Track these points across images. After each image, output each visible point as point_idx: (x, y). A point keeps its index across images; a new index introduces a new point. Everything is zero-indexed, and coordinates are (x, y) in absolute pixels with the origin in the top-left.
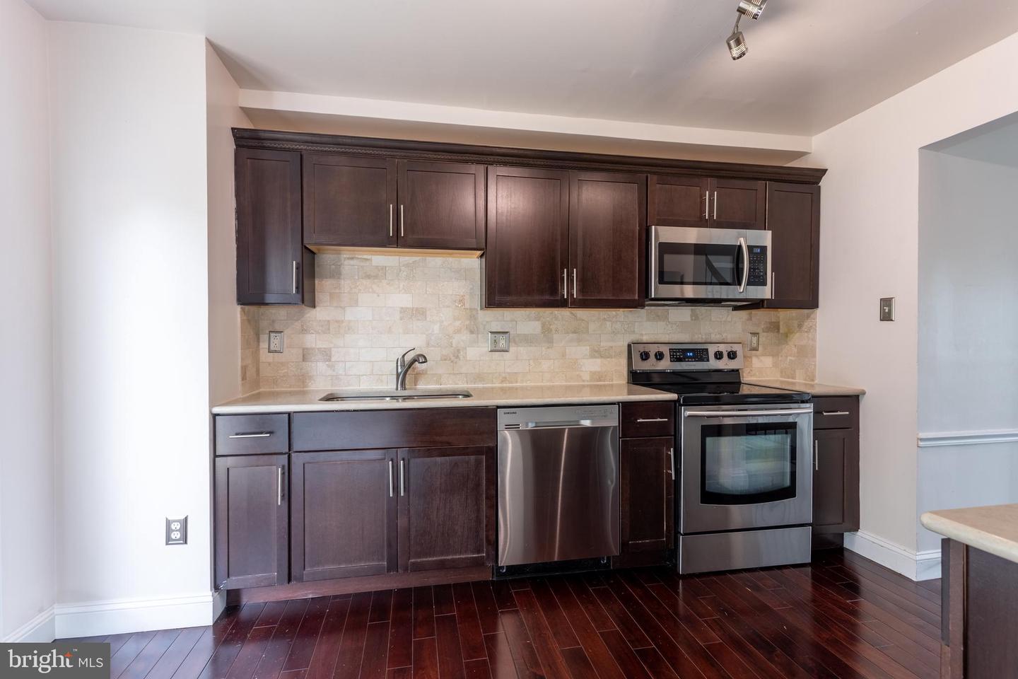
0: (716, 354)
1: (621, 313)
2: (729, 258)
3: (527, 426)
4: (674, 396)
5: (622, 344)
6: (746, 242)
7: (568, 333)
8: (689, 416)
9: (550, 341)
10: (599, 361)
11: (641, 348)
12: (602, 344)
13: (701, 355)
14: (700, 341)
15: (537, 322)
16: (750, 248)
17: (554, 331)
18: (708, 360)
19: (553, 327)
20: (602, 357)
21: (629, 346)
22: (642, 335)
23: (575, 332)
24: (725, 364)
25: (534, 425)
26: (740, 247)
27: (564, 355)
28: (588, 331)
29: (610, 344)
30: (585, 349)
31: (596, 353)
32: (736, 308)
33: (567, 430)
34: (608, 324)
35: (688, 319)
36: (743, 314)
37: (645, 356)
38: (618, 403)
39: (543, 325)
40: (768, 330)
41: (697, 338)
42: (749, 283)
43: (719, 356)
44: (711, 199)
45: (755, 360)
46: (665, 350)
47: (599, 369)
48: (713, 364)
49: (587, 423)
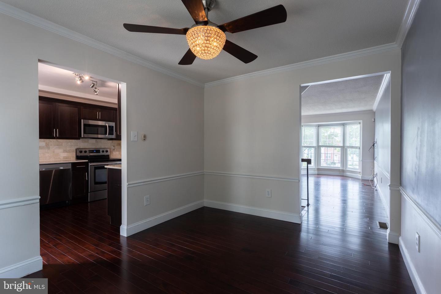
0: (102, 151)
1: (73, 141)
2: (104, 128)
3: (42, 169)
4: (87, 161)
5: (74, 149)
6: (108, 125)
7: (55, 146)
8: (91, 165)
9: (49, 148)
10: (66, 153)
11: (80, 150)
12: (67, 149)
13: (98, 151)
14: (98, 148)
15: (44, 143)
16: (109, 126)
17: (50, 145)
18: (100, 153)
19: (50, 144)
20: (67, 152)
21: (76, 149)
22: (80, 146)
23: (57, 146)
24: (105, 154)
25: (45, 169)
26: (107, 126)
27: (54, 152)
28: (62, 145)
29: (70, 149)
30: (61, 150)
31: (65, 151)
32: (108, 140)
33: (54, 170)
34: (69, 143)
35: (95, 142)
36: (111, 141)
37: (81, 152)
38: (71, 163)
39: (46, 143)
40: (117, 145)
41: (98, 147)
42: (109, 134)
43: (103, 151)
44: (99, 114)
45: (114, 152)
46: (87, 150)
47: (66, 156)
48: (101, 154)
49: (62, 168)
